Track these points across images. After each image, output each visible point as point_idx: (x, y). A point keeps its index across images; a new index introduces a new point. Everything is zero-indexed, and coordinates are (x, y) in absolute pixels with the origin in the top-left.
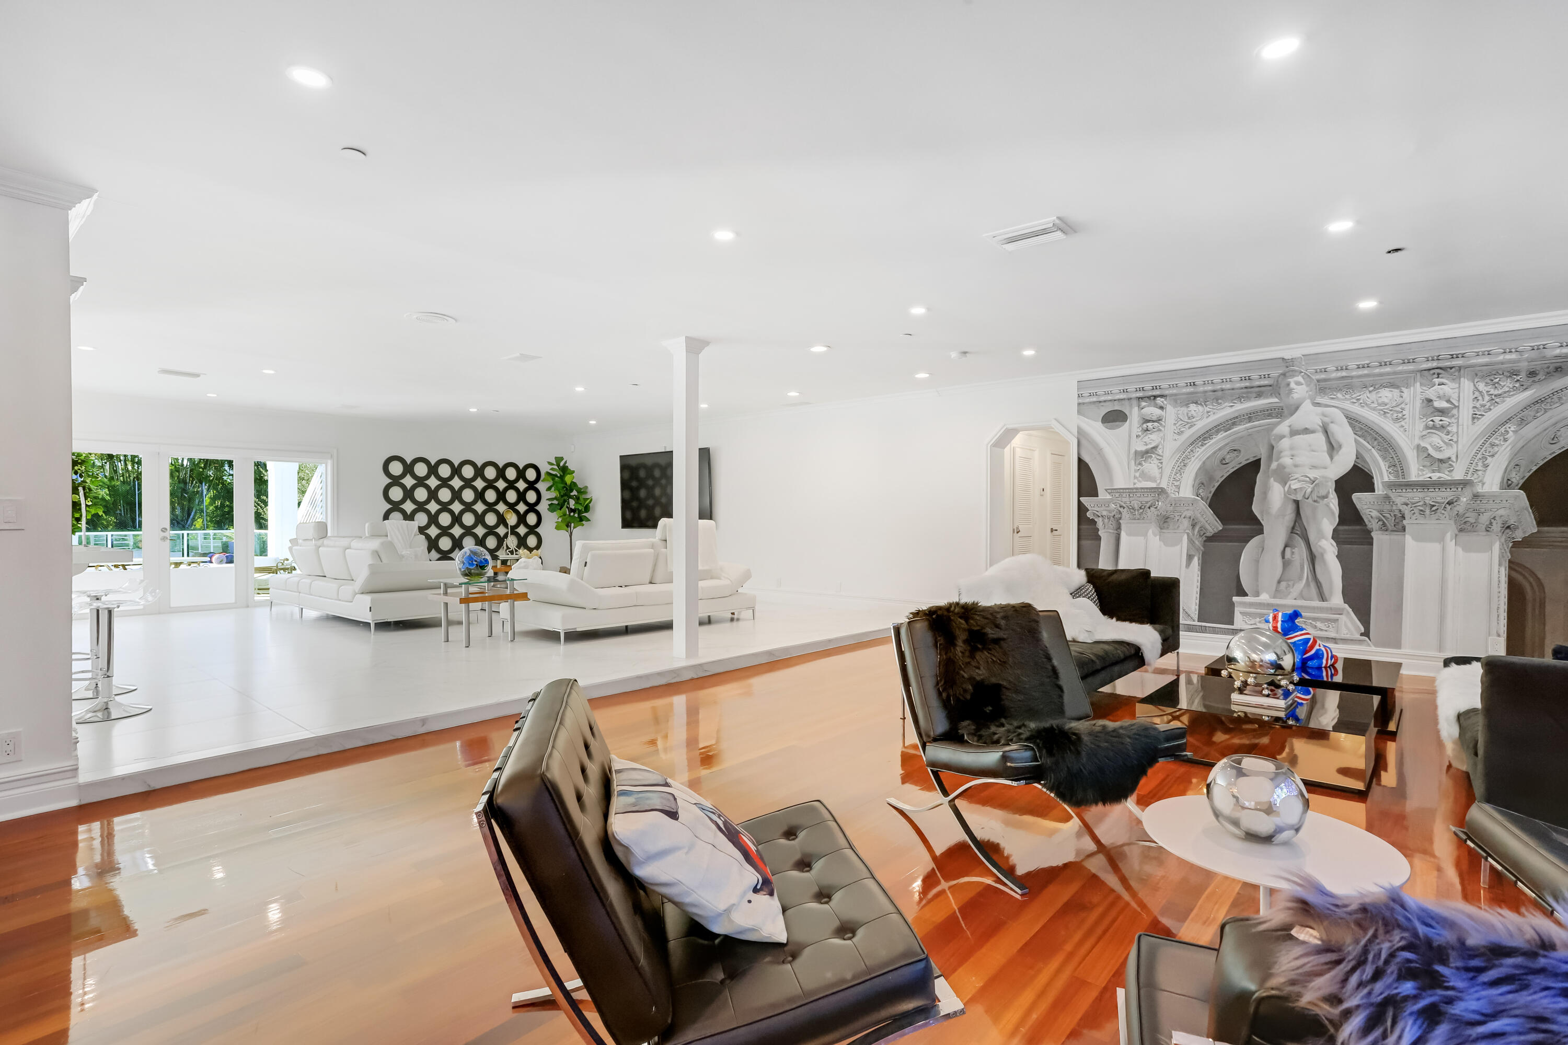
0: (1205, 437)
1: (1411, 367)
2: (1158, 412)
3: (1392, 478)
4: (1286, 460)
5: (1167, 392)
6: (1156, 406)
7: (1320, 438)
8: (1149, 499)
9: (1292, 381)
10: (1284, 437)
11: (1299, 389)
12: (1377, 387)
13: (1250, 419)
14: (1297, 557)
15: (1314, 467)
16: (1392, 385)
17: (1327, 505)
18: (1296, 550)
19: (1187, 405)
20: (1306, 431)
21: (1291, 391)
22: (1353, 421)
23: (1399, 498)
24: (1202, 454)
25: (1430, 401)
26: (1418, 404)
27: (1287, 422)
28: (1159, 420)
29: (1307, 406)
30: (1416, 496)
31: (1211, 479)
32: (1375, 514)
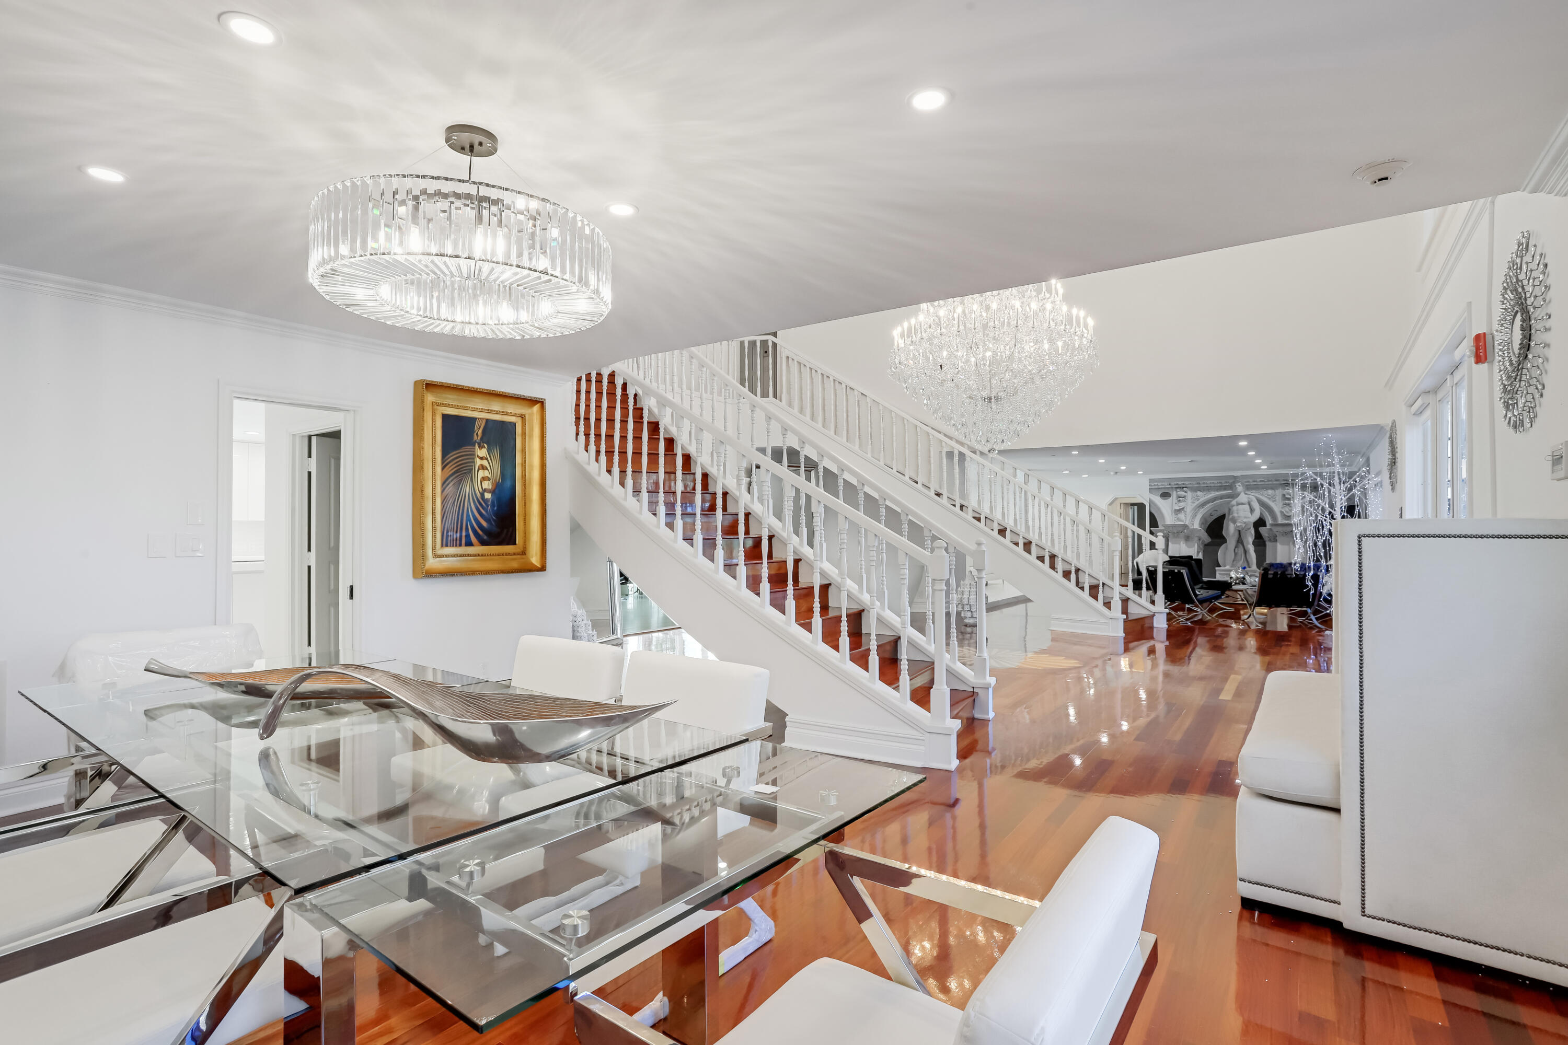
0: (1203, 505)
1: (1278, 482)
2: (1184, 494)
3: (1273, 522)
4: (1235, 515)
5: (1188, 486)
6: (1183, 491)
7: (1247, 507)
8: (1181, 529)
9: (1237, 484)
10: (1234, 506)
11: (1239, 488)
12: (1267, 489)
13: (1221, 499)
14: (1239, 551)
15: (1245, 517)
16: (1272, 489)
17: (1250, 532)
18: (1239, 549)
19: (1196, 491)
20: (1242, 504)
21: (1236, 488)
22: (1259, 501)
23: (1275, 529)
24: (1202, 512)
25: (1284, 495)
26: (1281, 496)
27: (1235, 500)
28: (1184, 497)
29: (1242, 495)
30: (1280, 529)
31: (1206, 521)
32: (1267, 535)
